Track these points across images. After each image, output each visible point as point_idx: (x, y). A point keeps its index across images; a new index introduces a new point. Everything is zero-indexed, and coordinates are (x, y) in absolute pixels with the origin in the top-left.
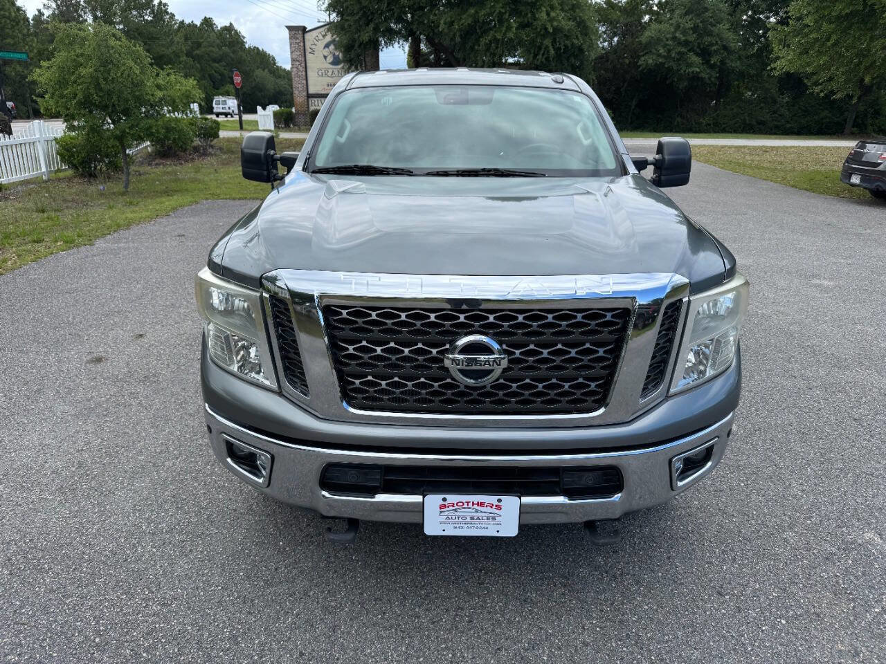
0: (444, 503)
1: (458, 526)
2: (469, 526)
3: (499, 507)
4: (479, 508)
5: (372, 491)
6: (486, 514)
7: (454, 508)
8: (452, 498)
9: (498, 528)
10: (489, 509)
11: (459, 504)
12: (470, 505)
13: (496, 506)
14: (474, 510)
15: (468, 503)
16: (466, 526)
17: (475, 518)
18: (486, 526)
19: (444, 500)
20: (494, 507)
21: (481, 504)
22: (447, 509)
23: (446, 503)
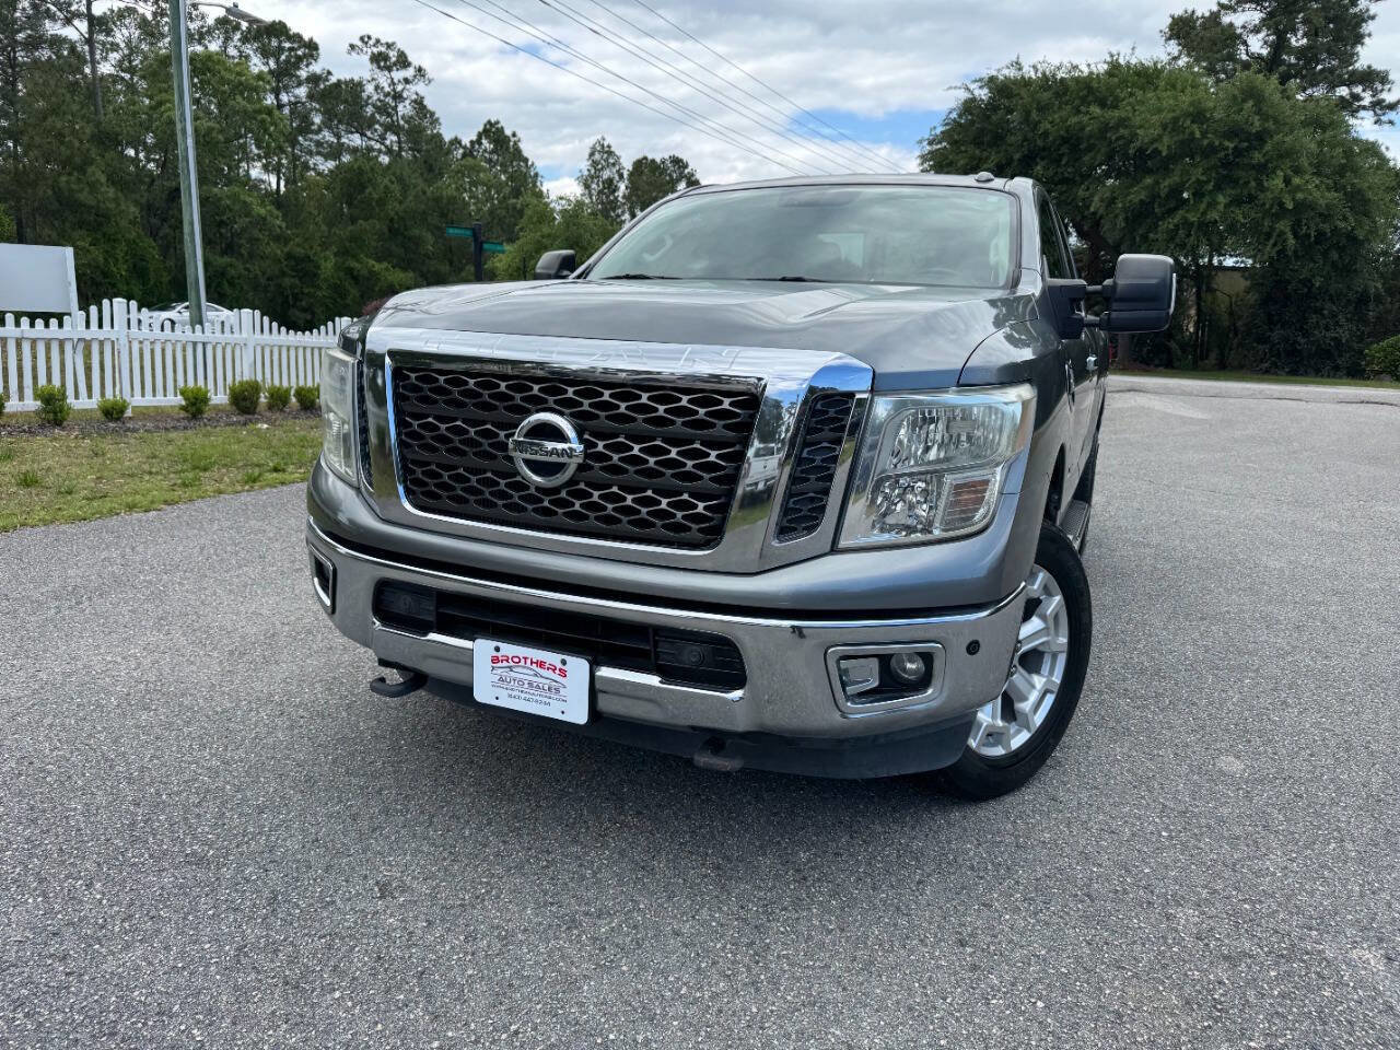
0: (495, 654)
1: (514, 693)
2: (528, 696)
3: (563, 673)
4: (539, 670)
5: (424, 628)
6: (548, 681)
7: (507, 664)
8: (509, 649)
9: (563, 706)
10: (549, 674)
11: (515, 660)
12: (529, 661)
13: (560, 670)
14: (532, 673)
15: (525, 658)
16: (523, 695)
17: (535, 684)
18: (548, 700)
19: (497, 649)
20: (557, 671)
21: (541, 664)
22: (500, 664)
23: (499, 654)
